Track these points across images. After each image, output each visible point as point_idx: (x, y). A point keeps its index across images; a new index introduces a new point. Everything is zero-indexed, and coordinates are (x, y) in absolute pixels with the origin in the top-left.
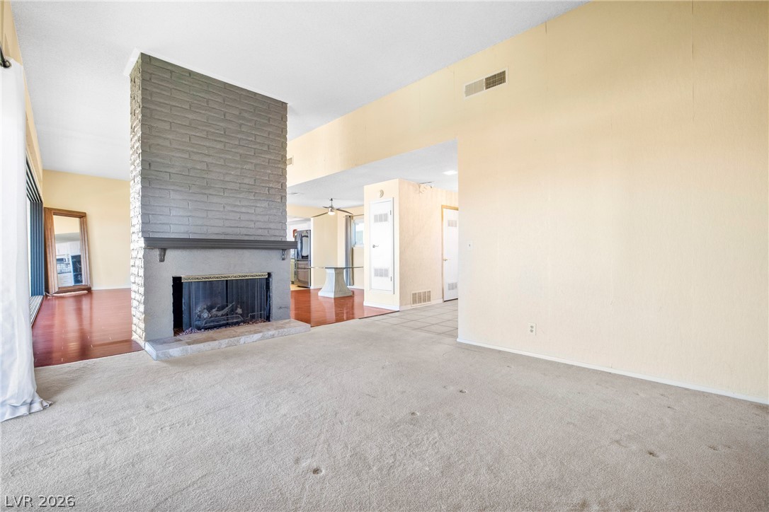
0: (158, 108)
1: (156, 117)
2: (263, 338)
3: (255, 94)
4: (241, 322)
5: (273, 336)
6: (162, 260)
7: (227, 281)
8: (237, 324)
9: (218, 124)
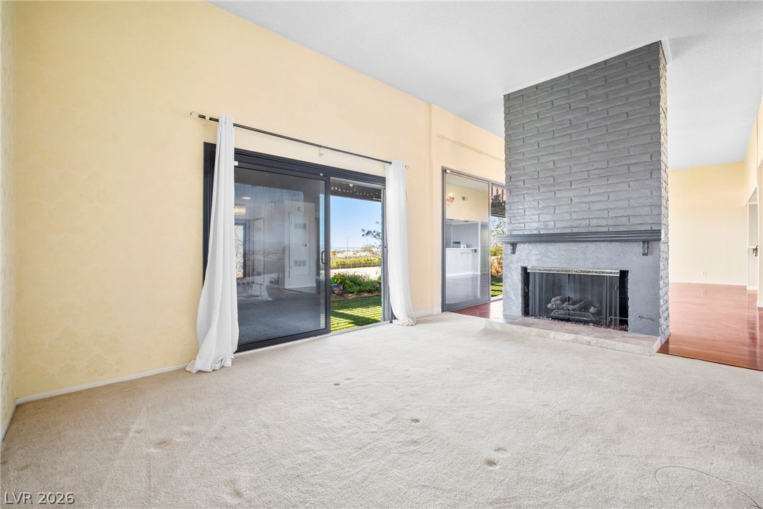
0: (515, 131)
1: (514, 139)
2: (575, 341)
3: (605, 62)
4: (592, 321)
5: (589, 343)
6: (514, 252)
7: (569, 275)
8: (586, 323)
9: (564, 118)
